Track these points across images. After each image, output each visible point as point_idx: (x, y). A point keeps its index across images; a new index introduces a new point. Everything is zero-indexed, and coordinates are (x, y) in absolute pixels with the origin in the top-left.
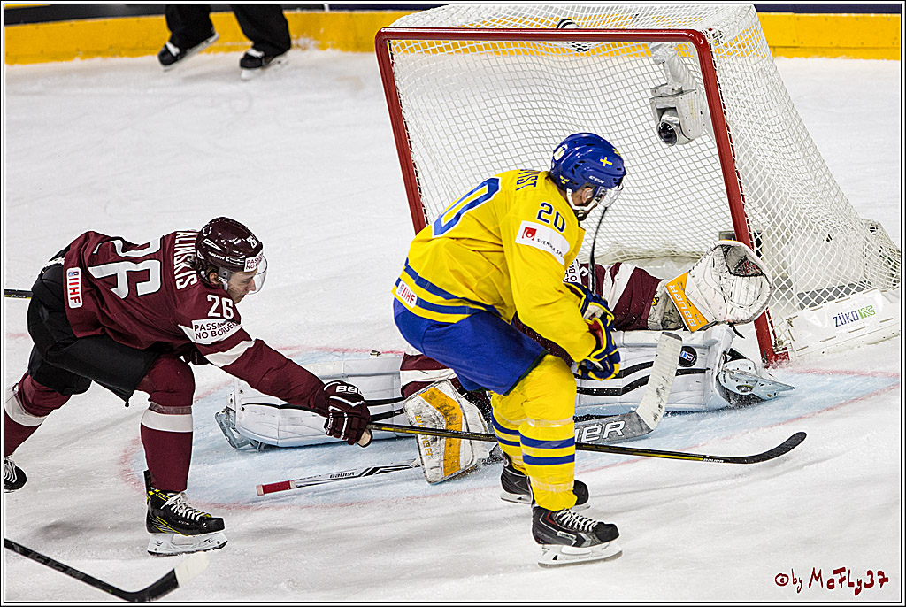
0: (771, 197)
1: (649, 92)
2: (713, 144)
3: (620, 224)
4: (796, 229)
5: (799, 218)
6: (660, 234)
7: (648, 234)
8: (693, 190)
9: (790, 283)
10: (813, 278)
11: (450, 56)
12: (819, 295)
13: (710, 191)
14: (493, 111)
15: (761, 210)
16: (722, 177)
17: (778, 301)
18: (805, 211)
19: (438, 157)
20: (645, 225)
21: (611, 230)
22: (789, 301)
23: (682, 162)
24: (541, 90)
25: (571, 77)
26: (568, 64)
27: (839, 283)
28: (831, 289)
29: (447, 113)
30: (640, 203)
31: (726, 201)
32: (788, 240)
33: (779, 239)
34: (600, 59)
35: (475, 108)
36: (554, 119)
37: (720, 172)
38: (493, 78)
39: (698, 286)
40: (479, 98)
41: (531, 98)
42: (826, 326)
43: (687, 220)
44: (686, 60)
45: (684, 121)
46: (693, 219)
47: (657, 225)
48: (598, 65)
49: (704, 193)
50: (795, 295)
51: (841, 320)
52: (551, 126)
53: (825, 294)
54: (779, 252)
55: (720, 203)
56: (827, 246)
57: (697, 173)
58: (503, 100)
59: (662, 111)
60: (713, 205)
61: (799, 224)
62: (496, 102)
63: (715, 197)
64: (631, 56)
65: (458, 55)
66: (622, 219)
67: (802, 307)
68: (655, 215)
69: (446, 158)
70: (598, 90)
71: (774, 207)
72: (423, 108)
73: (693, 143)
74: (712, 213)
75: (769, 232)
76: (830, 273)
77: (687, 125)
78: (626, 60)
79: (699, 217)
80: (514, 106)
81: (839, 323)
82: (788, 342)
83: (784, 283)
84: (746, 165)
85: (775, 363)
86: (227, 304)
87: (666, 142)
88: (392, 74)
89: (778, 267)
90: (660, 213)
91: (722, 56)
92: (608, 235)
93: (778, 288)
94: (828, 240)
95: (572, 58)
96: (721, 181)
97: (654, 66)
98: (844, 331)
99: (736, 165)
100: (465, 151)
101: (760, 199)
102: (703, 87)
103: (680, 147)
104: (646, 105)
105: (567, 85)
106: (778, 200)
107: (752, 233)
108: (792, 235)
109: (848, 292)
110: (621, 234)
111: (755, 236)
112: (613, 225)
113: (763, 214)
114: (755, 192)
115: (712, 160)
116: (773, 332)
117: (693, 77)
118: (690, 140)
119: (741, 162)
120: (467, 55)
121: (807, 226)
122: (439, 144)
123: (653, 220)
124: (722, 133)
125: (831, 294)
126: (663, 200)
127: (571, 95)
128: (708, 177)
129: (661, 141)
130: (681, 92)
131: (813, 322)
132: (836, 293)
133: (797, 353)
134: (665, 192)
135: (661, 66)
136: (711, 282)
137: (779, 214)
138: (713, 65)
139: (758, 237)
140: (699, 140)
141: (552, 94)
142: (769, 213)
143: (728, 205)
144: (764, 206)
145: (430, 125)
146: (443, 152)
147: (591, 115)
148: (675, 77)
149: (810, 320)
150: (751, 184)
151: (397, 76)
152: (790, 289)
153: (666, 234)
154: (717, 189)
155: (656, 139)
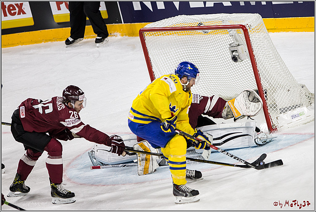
0: (269, 78)
1: (228, 46)
2: (250, 61)
3: (221, 89)
4: (278, 88)
5: (278, 84)
6: (234, 91)
7: (230, 91)
8: (244, 77)
9: (276, 106)
10: (284, 103)
11: (163, 36)
12: (286, 109)
13: (249, 77)
14: (178, 54)
15: (266, 82)
16: (253, 72)
17: (273, 111)
18: (280, 82)
19: (161, 69)
20: (229, 88)
21: (218, 91)
22: (277, 111)
23: (240, 68)
24: (193, 46)
25: (203, 42)
26: (202, 37)
27: (293, 105)
28: (290, 107)
29: (163, 55)
30: (227, 81)
31: (255, 80)
32: (275, 92)
33: (273, 91)
34: (212, 35)
35: (172, 53)
36: (198, 55)
37: (253, 70)
38: (178, 43)
39: (238, 103)
40: (173, 49)
41: (190, 49)
42: (289, 119)
43: (243, 86)
44: (240, 35)
45: (240, 54)
46: (244, 86)
47: (233, 88)
48: (211, 38)
49: (247, 78)
50: (278, 109)
51: (293, 117)
52: (197, 58)
53: (288, 108)
54: (273, 96)
55: (253, 80)
56: (288, 93)
57: (245, 71)
58: (181, 50)
59: (233, 51)
60: (251, 81)
61: (279, 86)
62: (179, 51)
63: (251, 79)
64: (222, 34)
65: (166, 36)
66: (221, 87)
67: (281, 113)
68: (232, 85)
69: (163, 70)
70: (211, 46)
71: (270, 81)
72: (155, 54)
73: (243, 61)
74: (250, 84)
75: (269, 89)
76: (289, 102)
77: (241, 56)
78: (221, 35)
79: (246, 85)
80: (185, 52)
81: (293, 118)
82: (277, 125)
83: (275, 105)
84: (260, 68)
85: (273, 132)
86: (76, 113)
87: (235, 61)
88: (145, 43)
89: (273, 100)
90: (234, 84)
91: (251, 33)
92: (217, 92)
93: (273, 107)
94: (288, 91)
95: (203, 36)
96: (253, 73)
97: (230, 37)
98: (295, 120)
99: (258, 68)
100: (170, 67)
101: (266, 79)
102: (246, 43)
103: (239, 63)
104: (228, 50)
105: (201, 45)
106: (272, 79)
107: (264, 90)
108: (277, 90)
109: (295, 107)
110: (221, 92)
111: (265, 91)
112: (218, 89)
113: (267, 84)
114: (264, 76)
115: (250, 66)
116: (272, 121)
117: (242, 40)
118: (242, 61)
119: (259, 67)
120: (169, 36)
121: (281, 87)
122: (161, 65)
123: (231, 87)
124: (252, 58)
125: (290, 108)
126: (234, 80)
127: (203, 48)
128: (248, 72)
129: (233, 61)
130: (239, 45)
131: (285, 118)
132: (292, 108)
133: (280, 128)
134: (235, 78)
135: (232, 37)
136: (242, 102)
137: (272, 83)
138: (248, 36)
139: (266, 91)
140: (245, 60)
141: (197, 48)
142: (269, 83)
143: (255, 81)
144: (267, 81)
145: (158, 59)
146: (162, 68)
147: (210, 54)
148: (237, 40)
149: (283, 117)
150: (262, 74)
151: (147, 44)
152: (276, 107)
153: (236, 91)
154: (251, 76)
155: (231, 60)
